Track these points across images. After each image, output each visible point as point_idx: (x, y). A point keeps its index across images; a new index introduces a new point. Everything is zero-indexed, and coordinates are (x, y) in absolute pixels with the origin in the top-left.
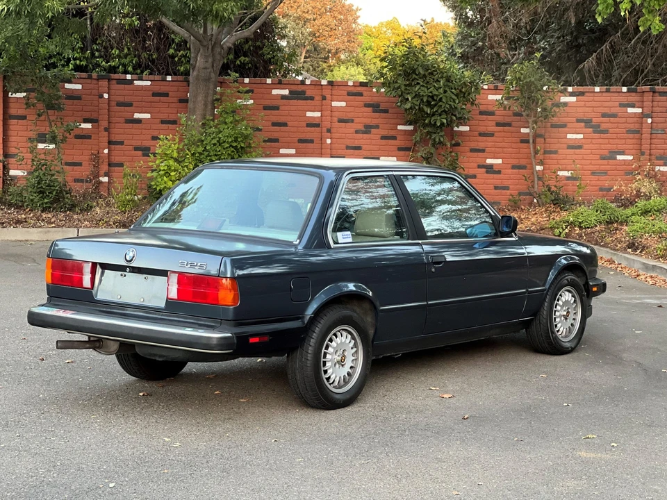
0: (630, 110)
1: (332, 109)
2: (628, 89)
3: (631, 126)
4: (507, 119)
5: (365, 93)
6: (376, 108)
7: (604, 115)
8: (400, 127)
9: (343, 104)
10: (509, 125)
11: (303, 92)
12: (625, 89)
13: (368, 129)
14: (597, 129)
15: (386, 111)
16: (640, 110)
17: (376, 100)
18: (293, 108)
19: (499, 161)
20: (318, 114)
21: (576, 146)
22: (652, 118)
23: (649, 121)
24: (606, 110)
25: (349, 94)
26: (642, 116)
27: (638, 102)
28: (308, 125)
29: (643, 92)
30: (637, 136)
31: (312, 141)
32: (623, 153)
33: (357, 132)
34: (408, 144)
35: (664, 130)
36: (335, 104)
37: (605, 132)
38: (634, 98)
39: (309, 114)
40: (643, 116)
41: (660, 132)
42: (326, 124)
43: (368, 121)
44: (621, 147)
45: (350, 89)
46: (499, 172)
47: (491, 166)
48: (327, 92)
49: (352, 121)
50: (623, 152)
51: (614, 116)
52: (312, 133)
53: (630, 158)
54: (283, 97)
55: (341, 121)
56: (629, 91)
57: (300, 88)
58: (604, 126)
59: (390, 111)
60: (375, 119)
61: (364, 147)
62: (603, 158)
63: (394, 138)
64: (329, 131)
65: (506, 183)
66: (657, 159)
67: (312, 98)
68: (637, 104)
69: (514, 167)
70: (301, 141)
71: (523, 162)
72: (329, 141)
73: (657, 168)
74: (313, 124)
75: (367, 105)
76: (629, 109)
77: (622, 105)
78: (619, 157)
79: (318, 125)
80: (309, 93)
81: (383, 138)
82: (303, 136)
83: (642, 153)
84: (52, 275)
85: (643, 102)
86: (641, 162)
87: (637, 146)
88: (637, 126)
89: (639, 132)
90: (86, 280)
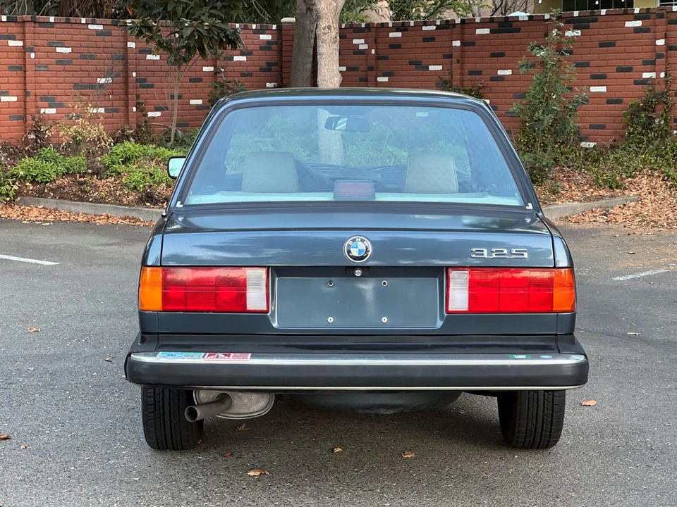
0: (11, 43)
2: (7, 18)
3: (13, 62)
12: (4, 18)
16: (20, 43)
22: (34, 52)
23: (33, 55)
26: (23, 50)
27: (19, 33)
29: (24, 22)
30: (21, 73)
32: (7, 94)
35: (46, 67)
38: (14, 29)
40: (25, 50)
41: (43, 69)
44: (4, 87)
50: (7, 92)
53: (14, 99)
56: (9, 20)
66: (43, 100)
68: (18, 36)
73: (42, 111)
76: (9, 41)
78: (3, 99)
83: (26, 94)
84: (164, 295)
85: (24, 33)
86: (28, 105)
87: (21, 86)
88: (20, 61)
89: (23, 69)
90: (255, 299)
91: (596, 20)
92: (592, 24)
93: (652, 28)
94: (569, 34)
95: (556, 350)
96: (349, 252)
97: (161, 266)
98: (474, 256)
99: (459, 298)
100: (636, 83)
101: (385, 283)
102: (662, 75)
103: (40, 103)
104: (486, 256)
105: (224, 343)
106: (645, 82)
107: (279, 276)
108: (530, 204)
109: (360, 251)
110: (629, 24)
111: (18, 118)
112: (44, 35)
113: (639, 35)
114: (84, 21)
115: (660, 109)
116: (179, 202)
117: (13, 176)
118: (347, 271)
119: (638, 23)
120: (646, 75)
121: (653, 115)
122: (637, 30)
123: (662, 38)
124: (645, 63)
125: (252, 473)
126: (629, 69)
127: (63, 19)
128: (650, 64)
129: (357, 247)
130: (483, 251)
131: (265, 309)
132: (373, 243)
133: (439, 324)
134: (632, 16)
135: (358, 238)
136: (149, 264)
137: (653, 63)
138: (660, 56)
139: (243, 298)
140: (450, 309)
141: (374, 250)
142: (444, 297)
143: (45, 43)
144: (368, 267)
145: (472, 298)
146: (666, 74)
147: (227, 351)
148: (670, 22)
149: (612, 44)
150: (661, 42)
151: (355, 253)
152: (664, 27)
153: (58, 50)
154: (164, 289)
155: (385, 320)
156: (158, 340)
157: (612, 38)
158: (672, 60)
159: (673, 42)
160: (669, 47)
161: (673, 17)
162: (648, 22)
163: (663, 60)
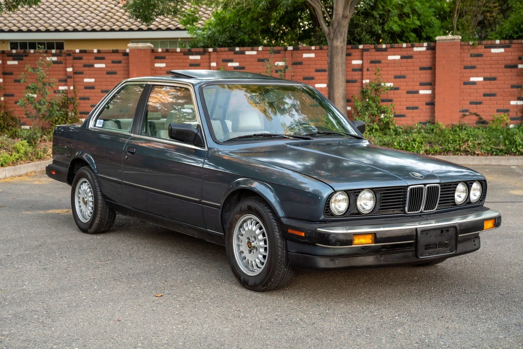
91: (27, 56)
92: (25, 58)
93: (64, 62)
94: (9, 63)
100: (55, 92)
102: (72, 88)
106: (60, 92)
110: (48, 59)
113: (56, 65)
115: (71, 107)
119: (55, 59)
120: (61, 88)
121: (68, 110)
122: (54, 62)
123: (70, 67)
124: (60, 81)
128: (64, 81)
134: (51, 54)
137: (66, 81)
138: (70, 77)
146: (74, 87)
148: (75, 59)
150: (70, 70)
152: (71, 61)
158: (77, 80)
159: (77, 70)
160: (75, 73)
161: (77, 56)
162: (61, 58)
163: (72, 80)
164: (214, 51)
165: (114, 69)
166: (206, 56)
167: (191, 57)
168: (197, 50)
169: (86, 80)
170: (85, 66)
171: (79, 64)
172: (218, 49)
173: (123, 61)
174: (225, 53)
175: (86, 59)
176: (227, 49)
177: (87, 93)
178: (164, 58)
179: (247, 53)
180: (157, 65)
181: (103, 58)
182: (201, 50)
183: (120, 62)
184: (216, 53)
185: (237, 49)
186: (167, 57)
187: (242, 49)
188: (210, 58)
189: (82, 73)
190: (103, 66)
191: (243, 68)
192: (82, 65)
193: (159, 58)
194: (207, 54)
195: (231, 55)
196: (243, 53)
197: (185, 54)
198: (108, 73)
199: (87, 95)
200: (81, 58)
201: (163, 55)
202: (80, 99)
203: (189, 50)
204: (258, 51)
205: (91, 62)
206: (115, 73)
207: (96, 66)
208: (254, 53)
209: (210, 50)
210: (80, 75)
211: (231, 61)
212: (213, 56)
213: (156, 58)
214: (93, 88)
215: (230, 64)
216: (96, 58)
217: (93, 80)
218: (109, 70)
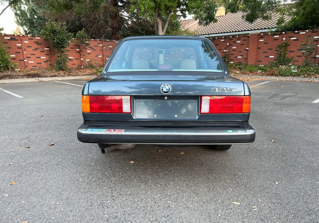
0: (100, 45)
1: (25, 43)
3: (101, 49)
4: (73, 47)
5: (34, 39)
6: (37, 43)
7: (95, 46)
8: (45, 49)
9: (28, 42)
10: (73, 48)
11: (15, 38)
12: (98, 40)
13: (36, 49)
14: (94, 50)
15: (41, 44)
16: (102, 45)
17: (37, 41)
18: (13, 43)
19: (72, 58)
20: (20, 45)
21: (89, 54)
22: (105, 47)
24: (95, 45)
25: (29, 39)
28: (18, 48)
29: (102, 41)
30: (102, 51)
31: (20, 53)
32: (99, 55)
33: (33, 50)
34: (48, 53)
36: (25, 42)
37: (95, 50)
38: (100, 42)
39: (17, 45)
40: (103, 46)
41: (106, 50)
42: (24, 48)
43: (36, 47)
44: (99, 54)
45: (29, 38)
46: (72, 60)
47: (70, 59)
48: (22, 38)
49: (31, 47)
51: (97, 46)
52: (20, 50)
53: (101, 56)
54: (8, 40)
55: (28, 47)
56: (99, 40)
57: (13, 37)
58: (95, 49)
59: (42, 44)
60: (38, 46)
61: (36, 54)
62: (95, 56)
63: (44, 52)
64: (25, 50)
65: (74, 63)
66: (107, 57)
67: (18, 40)
69: (76, 59)
70: (16, 53)
71: (78, 58)
72: (25, 53)
74: (19, 48)
75: (35, 42)
77: (98, 44)
78: (99, 56)
79: (21, 48)
80: (16, 38)
81: (41, 52)
82: (17, 51)
83: (103, 55)
84: (91, 107)
85: (102, 43)
86: (104, 57)
87: (102, 54)
88: (102, 49)
89: (102, 50)
90: (126, 108)
91: (215, 40)
95: (243, 128)
96: (162, 90)
97: (88, 95)
98: (212, 91)
99: (205, 108)
100: (222, 52)
101: (176, 102)
102: (228, 51)
103: (106, 57)
104: (217, 91)
105: (114, 125)
106: (224, 52)
107: (135, 99)
108: (226, 72)
109: (167, 89)
110: (221, 40)
111: (102, 60)
112: (106, 44)
113: (223, 43)
114: (114, 41)
115: (227, 57)
116: (105, 71)
117: (99, 71)
118: (162, 97)
119: (223, 40)
120: (225, 51)
122: (223, 41)
124: (224, 48)
125: (131, 162)
126: (221, 50)
127: (110, 40)
128: (226, 49)
129: (165, 88)
130: (216, 89)
131: (130, 112)
132: (172, 86)
133: (197, 117)
135: (166, 84)
136: (85, 94)
138: (228, 47)
139: (121, 108)
140: (202, 112)
141: (172, 89)
142: (200, 107)
143: (107, 45)
144: (170, 96)
145: (211, 108)
147: (115, 128)
148: (230, 40)
149: (218, 45)
150: (228, 44)
151: (165, 90)
153: (109, 46)
154: (90, 104)
155: (176, 116)
156: (90, 124)
157: (218, 43)
158: (230, 47)
159: (230, 44)
160: (230, 45)
161: (231, 39)
162: (225, 40)
163: (228, 48)
164: (285, 33)
165: (243, 43)
166: (281, 36)
167: (275, 36)
168: (278, 33)
169: (233, 48)
170: (233, 42)
171: (231, 41)
172: (287, 32)
173: (247, 40)
174: (290, 33)
175: (234, 40)
176: (291, 32)
177: (233, 52)
178: (263, 37)
179: (301, 33)
180: (260, 41)
181: (240, 39)
182: (279, 33)
183: (246, 40)
184: (286, 34)
185: (296, 32)
186: (265, 37)
187: (298, 31)
188: (283, 36)
189: (232, 45)
190: (240, 42)
191: (298, 40)
192: (232, 42)
193: (262, 37)
194: (282, 34)
195: (293, 34)
196: (299, 33)
197: (272, 35)
198: (241, 45)
199: (233, 53)
200: (232, 40)
201: (263, 36)
202: (231, 55)
203: (274, 34)
204: (306, 32)
205: (236, 41)
206: (244, 44)
207: (237, 42)
208: (304, 33)
209: (284, 33)
210: (231, 46)
211: (293, 37)
212: (285, 35)
213: (260, 38)
214: (235, 50)
215: (292, 39)
216: (237, 39)
217: (235, 48)
218: (242, 43)
